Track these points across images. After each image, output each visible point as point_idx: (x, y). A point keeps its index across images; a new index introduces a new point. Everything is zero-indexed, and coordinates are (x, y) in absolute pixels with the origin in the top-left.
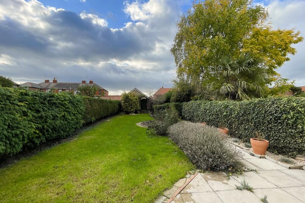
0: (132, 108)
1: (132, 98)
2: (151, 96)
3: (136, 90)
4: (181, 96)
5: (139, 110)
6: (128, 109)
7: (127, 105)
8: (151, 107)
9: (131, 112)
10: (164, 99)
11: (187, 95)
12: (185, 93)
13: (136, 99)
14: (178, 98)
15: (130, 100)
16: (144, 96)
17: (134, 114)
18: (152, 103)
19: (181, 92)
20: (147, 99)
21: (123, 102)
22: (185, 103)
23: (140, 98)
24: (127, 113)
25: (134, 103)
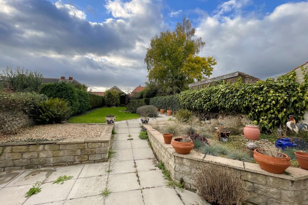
0: (114, 102)
1: (113, 94)
2: (129, 94)
3: (115, 88)
4: (149, 94)
5: (119, 104)
6: (110, 103)
7: (109, 100)
8: (129, 101)
9: (112, 105)
10: (139, 96)
11: (153, 93)
12: (152, 92)
13: (117, 95)
14: (147, 95)
15: (112, 96)
16: (123, 93)
17: (115, 107)
18: (129, 99)
19: (150, 91)
20: (126, 95)
21: (106, 97)
22: (151, 98)
23: (120, 95)
24: (109, 106)
25: (116, 98)
